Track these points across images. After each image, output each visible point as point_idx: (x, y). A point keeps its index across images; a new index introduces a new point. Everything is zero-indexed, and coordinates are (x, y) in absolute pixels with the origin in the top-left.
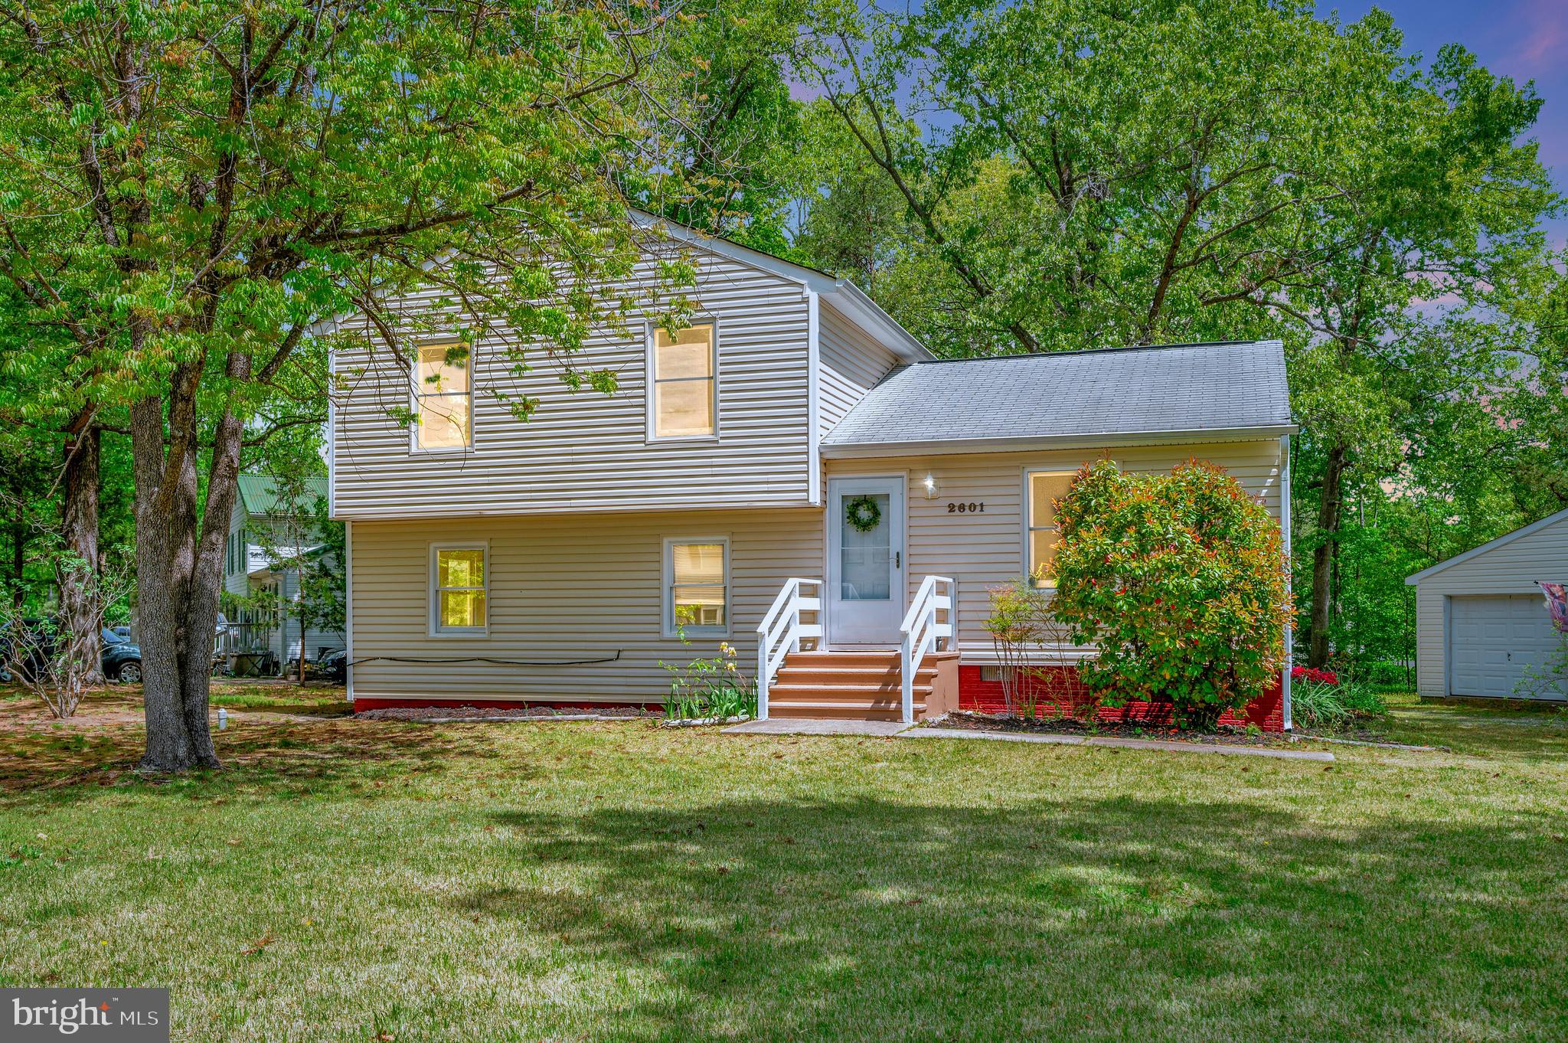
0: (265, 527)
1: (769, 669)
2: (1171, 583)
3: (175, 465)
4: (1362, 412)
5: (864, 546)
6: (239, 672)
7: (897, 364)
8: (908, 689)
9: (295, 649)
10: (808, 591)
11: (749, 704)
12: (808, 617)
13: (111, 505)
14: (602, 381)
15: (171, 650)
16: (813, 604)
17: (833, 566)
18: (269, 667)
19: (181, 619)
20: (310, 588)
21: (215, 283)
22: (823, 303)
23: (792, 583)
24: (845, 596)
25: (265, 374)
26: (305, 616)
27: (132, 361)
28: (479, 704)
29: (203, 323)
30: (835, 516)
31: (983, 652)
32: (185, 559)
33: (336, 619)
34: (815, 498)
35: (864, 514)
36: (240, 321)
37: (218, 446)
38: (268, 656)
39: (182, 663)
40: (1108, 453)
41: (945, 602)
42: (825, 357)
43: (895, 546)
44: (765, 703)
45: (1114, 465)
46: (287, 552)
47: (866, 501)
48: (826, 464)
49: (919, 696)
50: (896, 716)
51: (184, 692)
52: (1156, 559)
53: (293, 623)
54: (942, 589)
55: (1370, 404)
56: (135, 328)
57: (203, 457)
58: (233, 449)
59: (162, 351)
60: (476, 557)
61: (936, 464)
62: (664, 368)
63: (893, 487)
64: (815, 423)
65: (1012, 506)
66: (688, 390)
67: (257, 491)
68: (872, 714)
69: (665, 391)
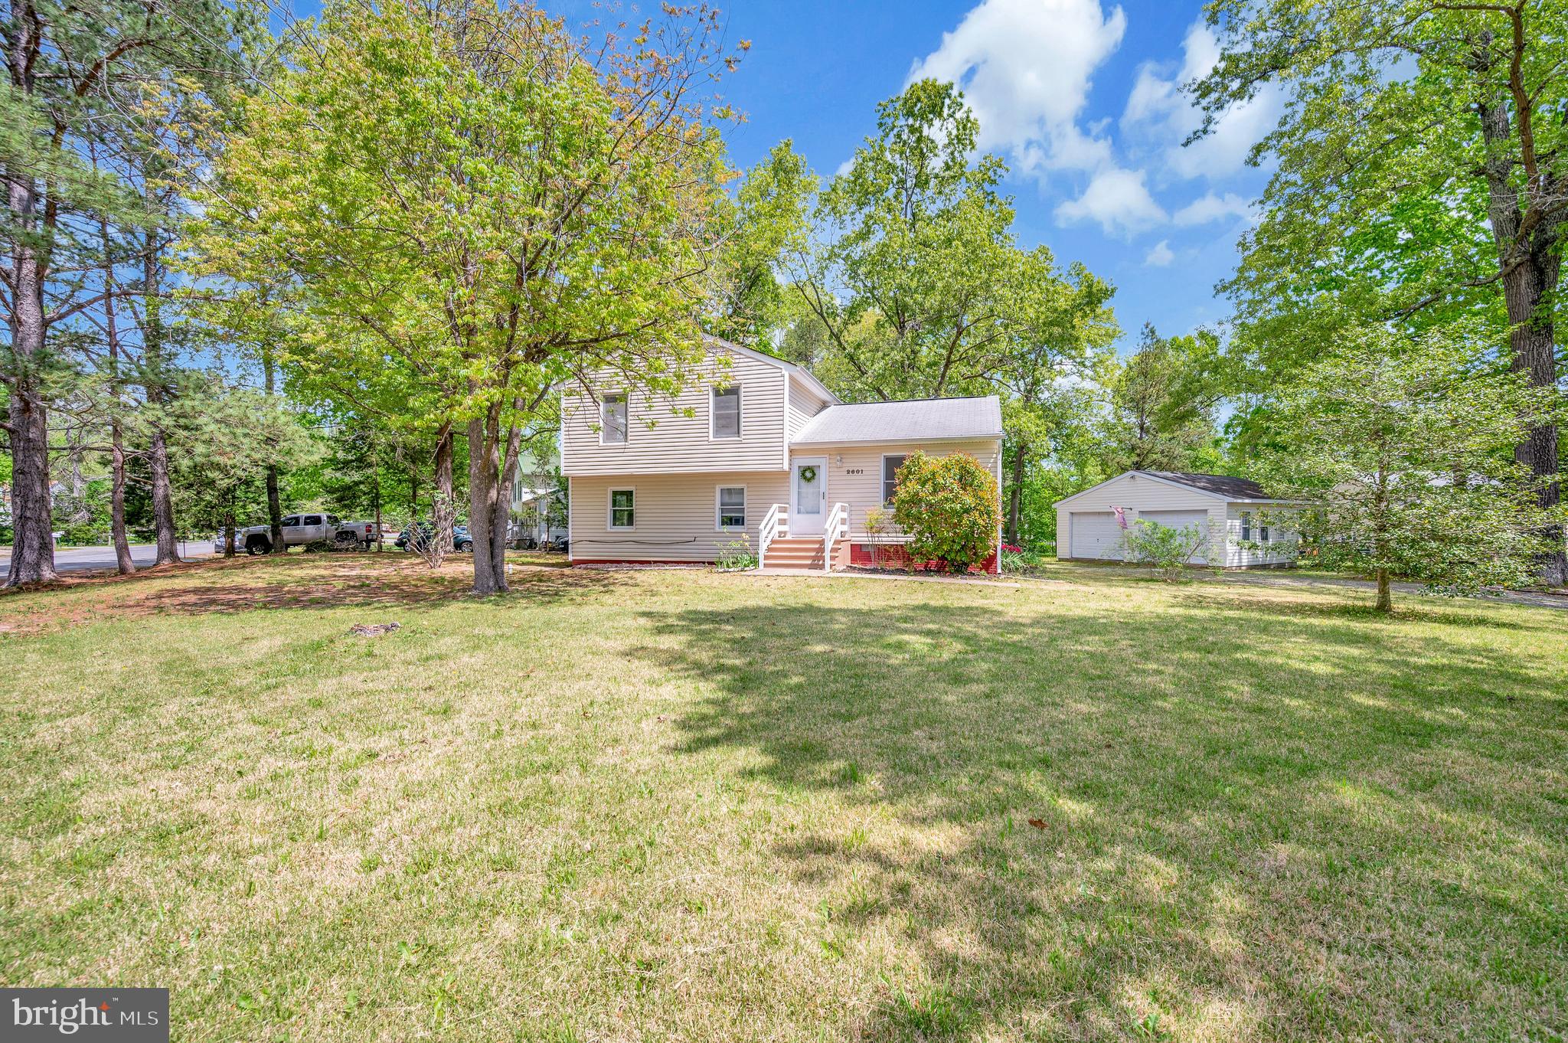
0: (531, 479)
1: (763, 546)
2: (947, 506)
3: (489, 450)
4: (1034, 429)
5: (808, 489)
6: (518, 547)
7: (824, 405)
8: (827, 555)
9: (544, 537)
10: (782, 510)
11: (755, 562)
12: (782, 522)
13: (458, 469)
14: (688, 412)
15: (486, 537)
16: (784, 516)
17: (794, 498)
18: (532, 545)
19: (491, 522)
20: (552, 508)
21: (509, 365)
22: (791, 377)
23: (775, 506)
24: (799, 512)
25: (532, 408)
26: (549, 521)
27: (468, 401)
28: (630, 562)
29: (503, 383)
30: (795, 475)
31: (862, 538)
32: (493, 494)
33: (564, 522)
34: (786, 467)
35: (808, 474)
36: (520, 382)
37: (509, 441)
38: (532, 540)
39: (492, 543)
40: (912, 447)
41: (845, 515)
42: (791, 402)
43: (822, 490)
44: (762, 561)
46: (541, 492)
47: (809, 468)
48: (792, 452)
49: (833, 558)
50: (822, 567)
51: (493, 556)
52: (941, 495)
53: (544, 524)
54: (843, 510)
55: (1037, 425)
56: (471, 386)
57: (502, 447)
58: (516, 443)
59: (483, 396)
60: (629, 494)
61: (841, 452)
62: (717, 407)
63: (822, 463)
64: (787, 432)
65: (876, 471)
66: (728, 417)
67: (527, 463)
68: (811, 567)
69: (717, 417)
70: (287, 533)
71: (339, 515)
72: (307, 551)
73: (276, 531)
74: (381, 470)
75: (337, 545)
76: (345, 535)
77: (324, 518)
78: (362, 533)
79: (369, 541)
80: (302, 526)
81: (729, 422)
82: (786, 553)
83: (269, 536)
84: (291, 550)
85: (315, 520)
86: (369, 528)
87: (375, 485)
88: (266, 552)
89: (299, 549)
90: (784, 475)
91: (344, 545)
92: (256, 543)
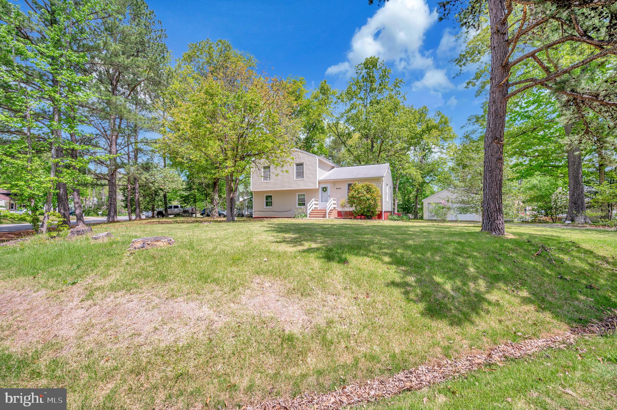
0: (242, 194)
1: (309, 212)
2: (362, 198)
3: (231, 183)
4: (415, 173)
5: (325, 194)
6: (238, 216)
7: (333, 168)
8: (327, 214)
9: (246, 213)
10: (315, 200)
11: (306, 216)
12: (315, 204)
13: (220, 190)
14: (287, 171)
15: (230, 206)
16: (317, 202)
17: (320, 197)
18: (243, 216)
19: (231, 202)
20: (248, 203)
21: (236, 161)
22: (319, 160)
23: (313, 199)
24: (322, 201)
25: (241, 172)
26: (248, 207)
27: (226, 171)
28: (271, 217)
29: (235, 166)
30: (320, 190)
31: (340, 209)
32: (232, 195)
33: (252, 208)
34: (317, 187)
35: (325, 190)
36: (238, 166)
37: (236, 181)
38: (242, 214)
39: (231, 208)
40: (356, 180)
41: (335, 202)
42: (319, 167)
43: (329, 194)
44: (308, 215)
45: (356, 182)
46: (246, 198)
47: (325, 188)
48: (319, 183)
49: (329, 215)
50: (326, 217)
51: (231, 212)
52: (360, 195)
53: (246, 208)
54: (334, 200)
55: (417, 172)
56: (227, 167)
57: (234, 182)
58: (238, 181)
59: (230, 170)
60: (271, 196)
61: (335, 182)
62: (297, 169)
63: (328, 186)
64: (318, 176)
65: (345, 187)
66: (300, 172)
67: (241, 188)
68: (323, 217)
69: (297, 172)
70: (169, 211)
71: (183, 205)
72: (175, 216)
73: (166, 211)
74: (196, 191)
75: (183, 215)
76: (185, 212)
77: (179, 206)
78: (190, 211)
79: (192, 214)
80: (173, 209)
81: (300, 174)
82: (316, 213)
83: (164, 212)
84: (170, 216)
85: (176, 207)
86: (192, 210)
87: (195, 196)
88: (163, 217)
89: (172, 216)
90: (317, 190)
91: (185, 215)
92: (160, 214)
